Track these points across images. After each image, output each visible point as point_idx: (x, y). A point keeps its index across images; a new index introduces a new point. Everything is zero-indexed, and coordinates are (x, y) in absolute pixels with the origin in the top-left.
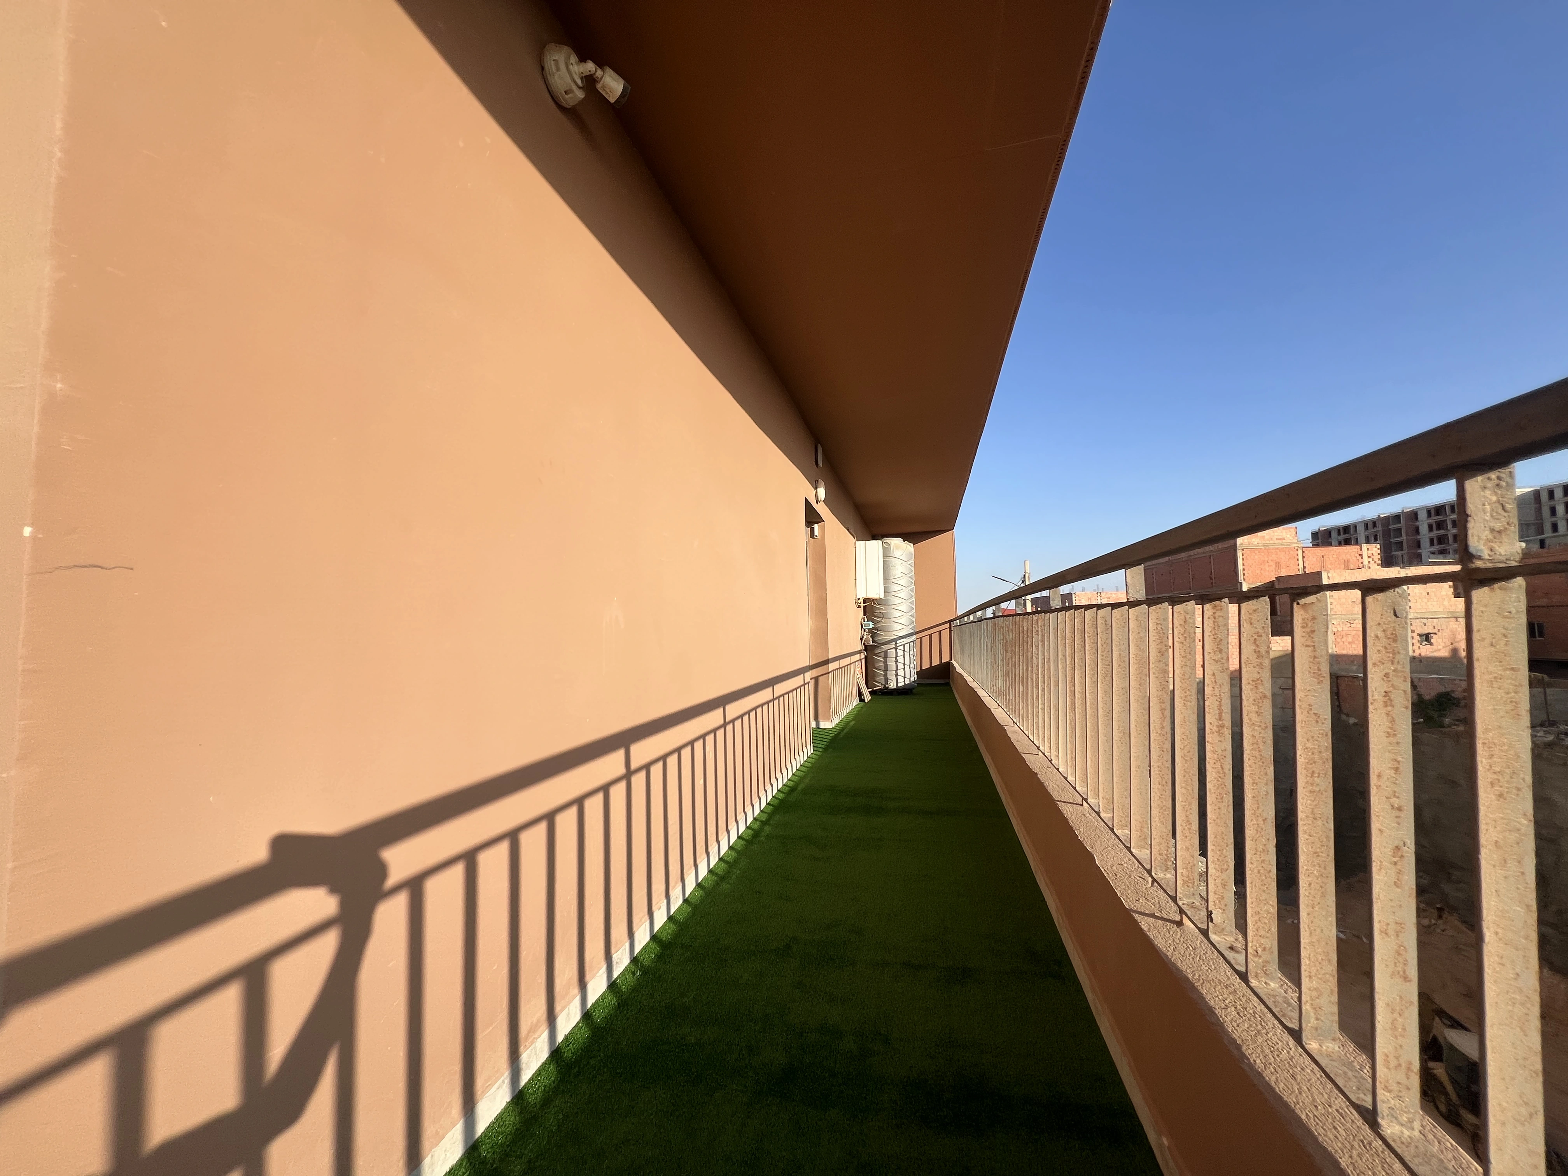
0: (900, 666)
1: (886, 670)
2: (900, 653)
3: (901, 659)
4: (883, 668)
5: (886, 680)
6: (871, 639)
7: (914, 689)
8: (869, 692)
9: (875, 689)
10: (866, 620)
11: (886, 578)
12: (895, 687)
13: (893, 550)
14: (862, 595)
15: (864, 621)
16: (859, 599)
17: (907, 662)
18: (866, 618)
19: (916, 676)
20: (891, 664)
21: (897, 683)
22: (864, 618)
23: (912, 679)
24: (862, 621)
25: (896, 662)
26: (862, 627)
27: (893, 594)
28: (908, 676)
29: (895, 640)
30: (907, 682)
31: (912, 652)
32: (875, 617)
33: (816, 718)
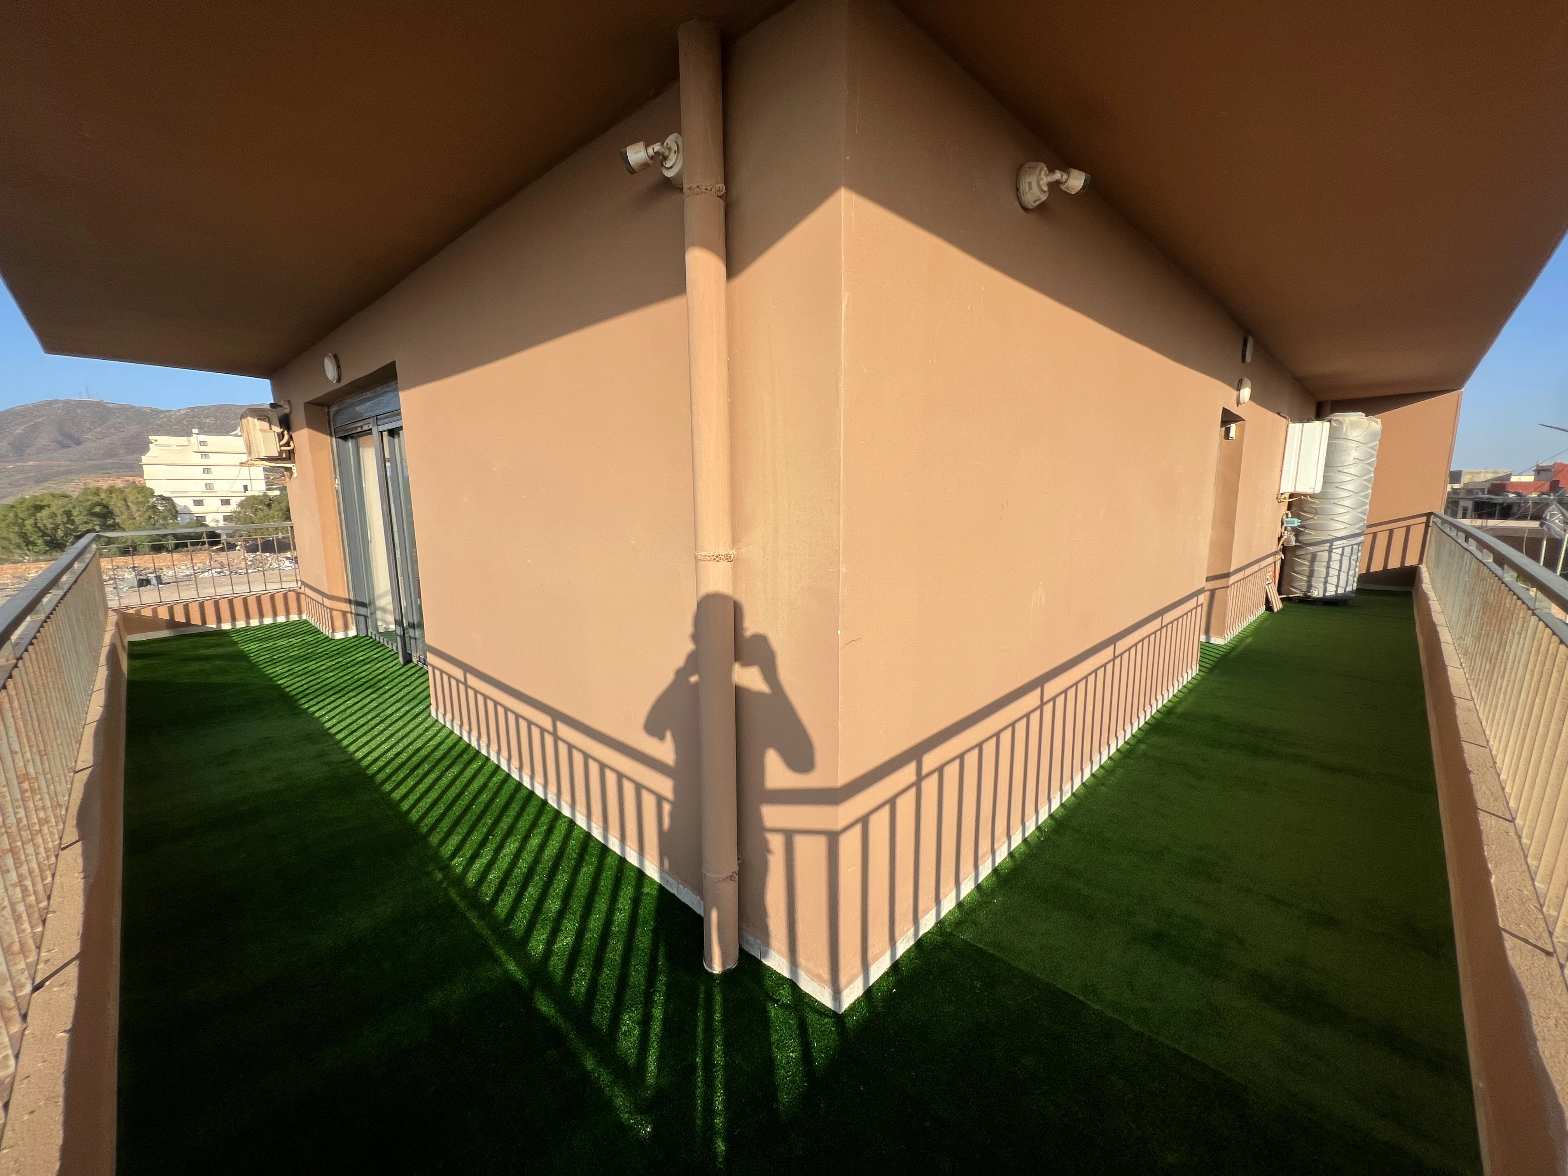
0: (1333, 572)
1: (1311, 575)
2: (1336, 557)
3: (1335, 565)
4: (1307, 573)
5: (1310, 587)
6: (1293, 538)
7: (1349, 600)
8: (1281, 599)
9: (1291, 596)
10: (1290, 515)
11: (1329, 465)
12: (1321, 595)
13: (1346, 430)
14: (1287, 488)
15: (1287, 517)
16: (1282, 494)
17: (1345, 567)
18: (1290, 514)
19: (1355, 585)
20: (1320, 569)
21: (1325, 591)
22: (1287, 514)
23: (1349, 589)
24: (1284, 517)
25: (1328, 567)
26: (1282, 523)
27: (1337, 485)
28: (1342, 583)
29: (1331, 541)
30: (1341, 591)
31: (1354, 557)
32: (1304, 512)
33: (1207, 632)
